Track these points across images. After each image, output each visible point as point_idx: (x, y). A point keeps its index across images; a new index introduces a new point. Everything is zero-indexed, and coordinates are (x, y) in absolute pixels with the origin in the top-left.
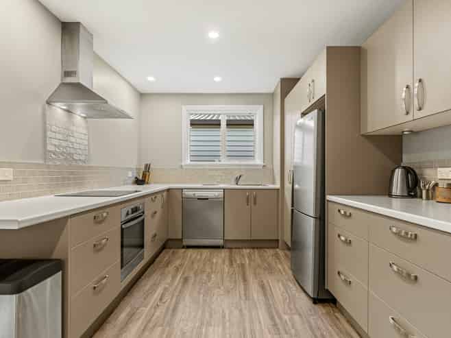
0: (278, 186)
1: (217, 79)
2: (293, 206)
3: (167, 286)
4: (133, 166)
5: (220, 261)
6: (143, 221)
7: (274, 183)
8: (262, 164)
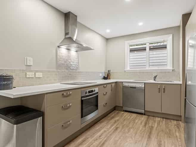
0: (181, 82)
1: (140, 24)
2: (186, 96)
3: (106, 130)
4: (102, 71)
5: (140, 122)
6: (97, 96)
7: (180, 81)
8: (172, 68)
